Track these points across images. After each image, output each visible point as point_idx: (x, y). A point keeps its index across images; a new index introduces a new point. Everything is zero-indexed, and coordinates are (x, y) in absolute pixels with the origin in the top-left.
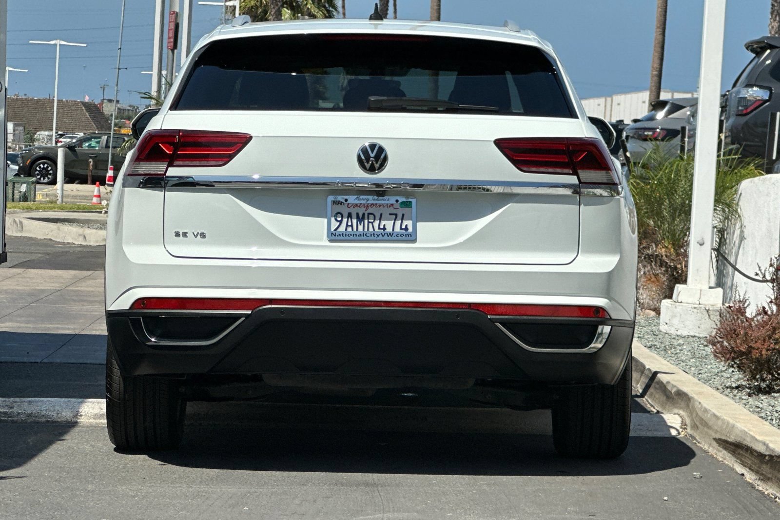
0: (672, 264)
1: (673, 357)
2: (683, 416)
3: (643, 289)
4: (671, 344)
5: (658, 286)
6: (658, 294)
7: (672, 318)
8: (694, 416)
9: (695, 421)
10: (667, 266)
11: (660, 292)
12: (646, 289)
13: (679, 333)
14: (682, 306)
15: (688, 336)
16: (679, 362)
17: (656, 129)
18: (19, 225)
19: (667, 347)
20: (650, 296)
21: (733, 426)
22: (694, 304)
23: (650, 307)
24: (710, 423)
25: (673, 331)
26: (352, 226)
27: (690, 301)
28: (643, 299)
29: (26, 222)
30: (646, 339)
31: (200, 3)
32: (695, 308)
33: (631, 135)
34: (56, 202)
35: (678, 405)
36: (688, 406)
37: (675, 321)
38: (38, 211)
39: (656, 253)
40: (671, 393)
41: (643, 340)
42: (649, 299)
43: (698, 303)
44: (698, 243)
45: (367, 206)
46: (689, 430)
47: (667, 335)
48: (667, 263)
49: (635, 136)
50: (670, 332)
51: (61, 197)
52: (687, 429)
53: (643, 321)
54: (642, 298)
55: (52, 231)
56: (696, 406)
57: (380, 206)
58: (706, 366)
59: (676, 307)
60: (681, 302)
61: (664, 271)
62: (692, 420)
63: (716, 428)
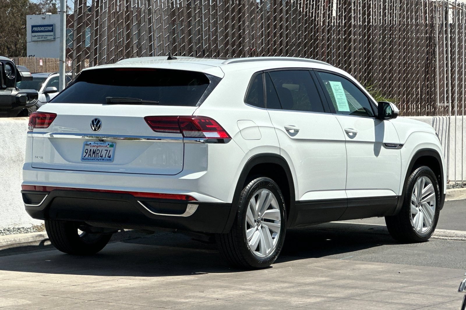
26: (90, 155)
45: (98, 147)
57: (102, 146)
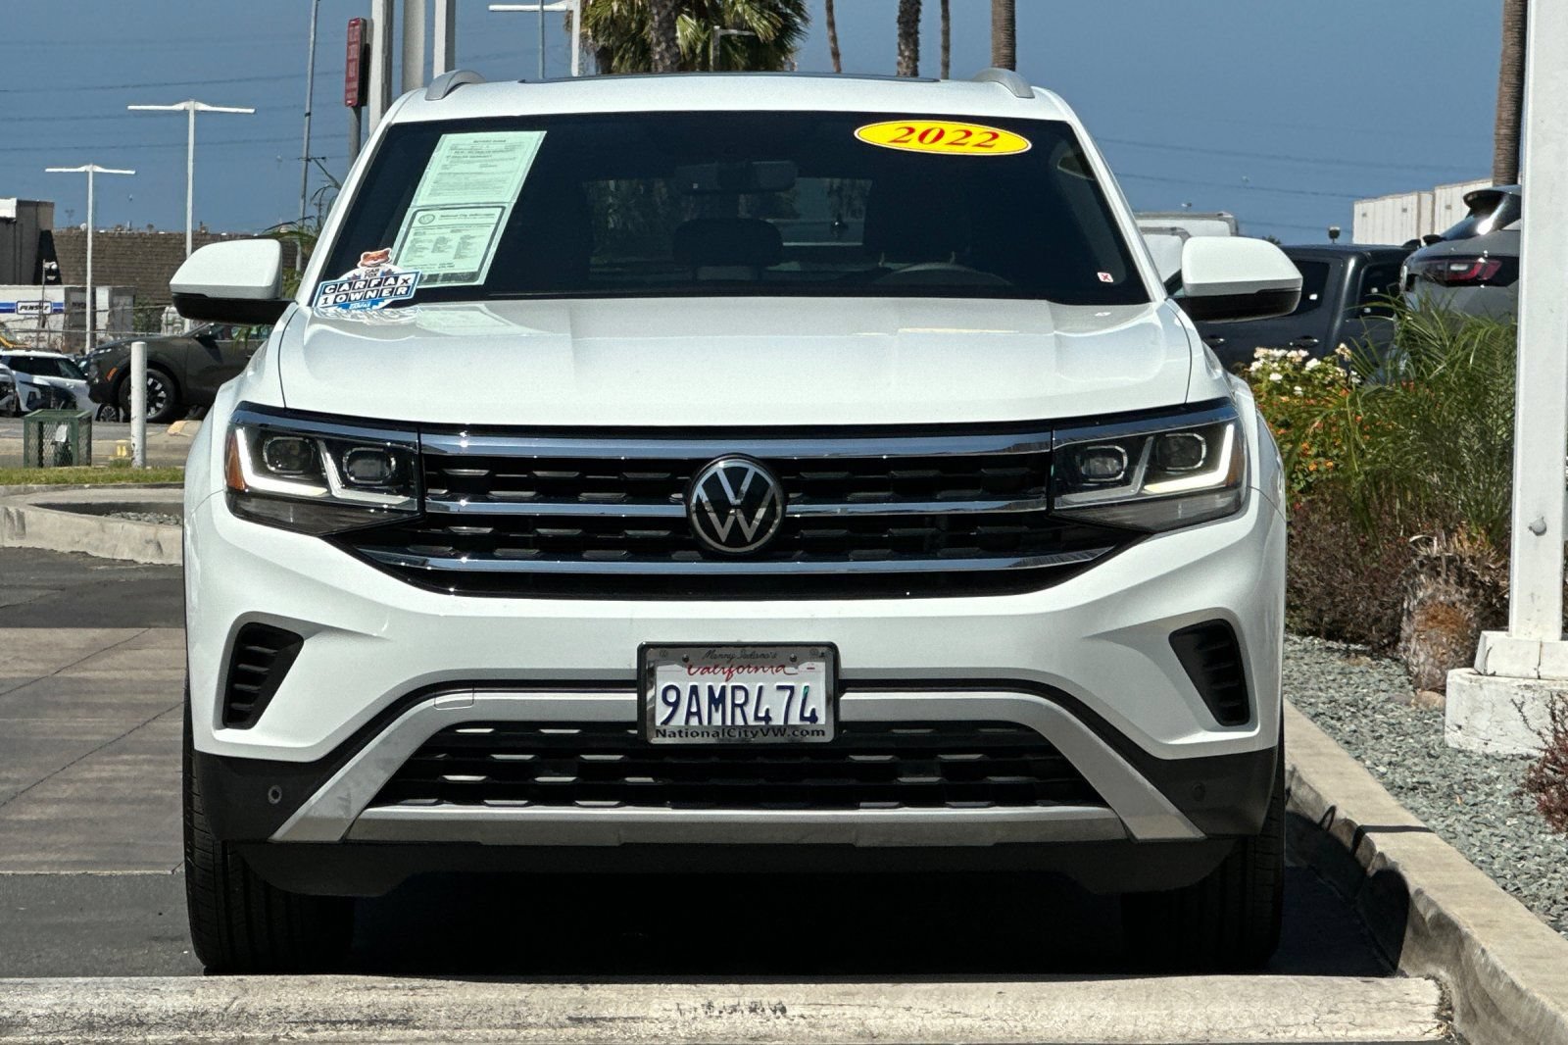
0: (1487, 579)
1: (1465, 814)
2: (1445, 984)
3: (1418, 640)
4: (1466, 780)
5: (1453, 631)
6: (1454, 651)
7: (1472, 713)
8: (1470, 984)
9: (1472, 999)
10: (1474, 583)
11: (1458, 649)
12: (1424, 640)
13: (1489, 750)
14: (1496, 683)
15: (1513, 755)
16: (1477, 828)
17: (1478, 257)
18: (16, 523)
19: (1456, 787)
20: (1433, 656)
21: (1555, 1018)
22: (1524, 678)
23: (1434, 683)
24: (1505, 1007)
25: (1475, 745)
27: (1516, 669)
28: (1417, 666)
29: (31, 515)
30: (1409, 768)
31: (492, 7)
32: (1527, 687)
33: (1420, 273)
34: (129, 464)
35: (1436, 954)
36: (1457, 957)
37: (1482, 722)
38: (82, 488)
39: (1447, 554)
40: (1423, 919)
41: (1400, 770)
42: (1433, 665)
43: (1535, 675)
44: (1530, 528)
46: (1457, 1023)
47: (1460, 755)
48: (1475, 575)
49: (1430, 275)
50: (1469, 748)
51: (140, 452)
52: (1452, 1020)
53: (1409, 720)
54: (1415, 662)
55: (87, 534)
56: (1475, 958)
58: (1543, 836)
59: (1481, 687)
60: (1493, 675)
61: (1468, 596)
62: (1466, 995)
63: (1515, 1021)
